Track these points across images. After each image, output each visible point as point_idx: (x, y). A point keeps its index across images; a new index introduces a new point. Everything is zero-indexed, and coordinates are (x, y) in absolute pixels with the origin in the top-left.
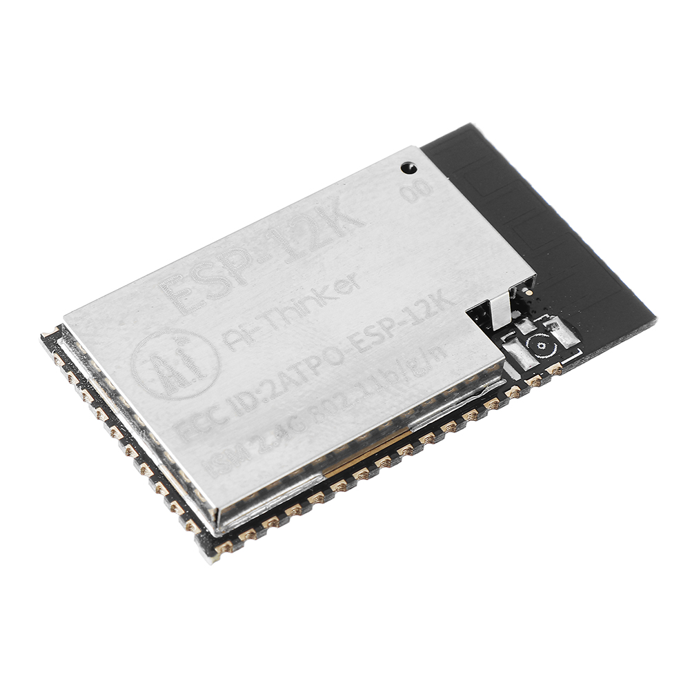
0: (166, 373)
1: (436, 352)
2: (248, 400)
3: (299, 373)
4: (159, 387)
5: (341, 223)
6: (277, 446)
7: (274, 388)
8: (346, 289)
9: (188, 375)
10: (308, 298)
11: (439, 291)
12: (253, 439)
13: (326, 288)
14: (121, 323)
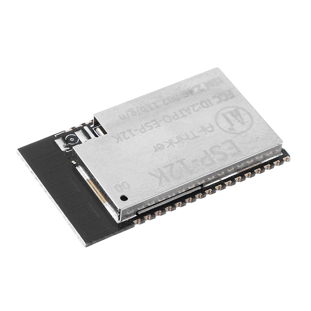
0: (238, 117)
1: (123, 118)
2: (204, 104)
3: (182, 113)
4: (241, 112)
5: (159, 174)
6: (193, 87)
7: (193, 108)
8: (159, 146)
9: (229, 115)
10: (176, 143)
11: (118, 142)
12: (203, 90)
13: (168, 147)
14: (258, 138)
